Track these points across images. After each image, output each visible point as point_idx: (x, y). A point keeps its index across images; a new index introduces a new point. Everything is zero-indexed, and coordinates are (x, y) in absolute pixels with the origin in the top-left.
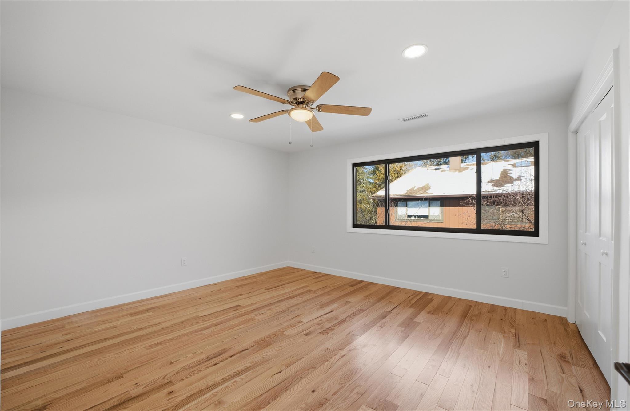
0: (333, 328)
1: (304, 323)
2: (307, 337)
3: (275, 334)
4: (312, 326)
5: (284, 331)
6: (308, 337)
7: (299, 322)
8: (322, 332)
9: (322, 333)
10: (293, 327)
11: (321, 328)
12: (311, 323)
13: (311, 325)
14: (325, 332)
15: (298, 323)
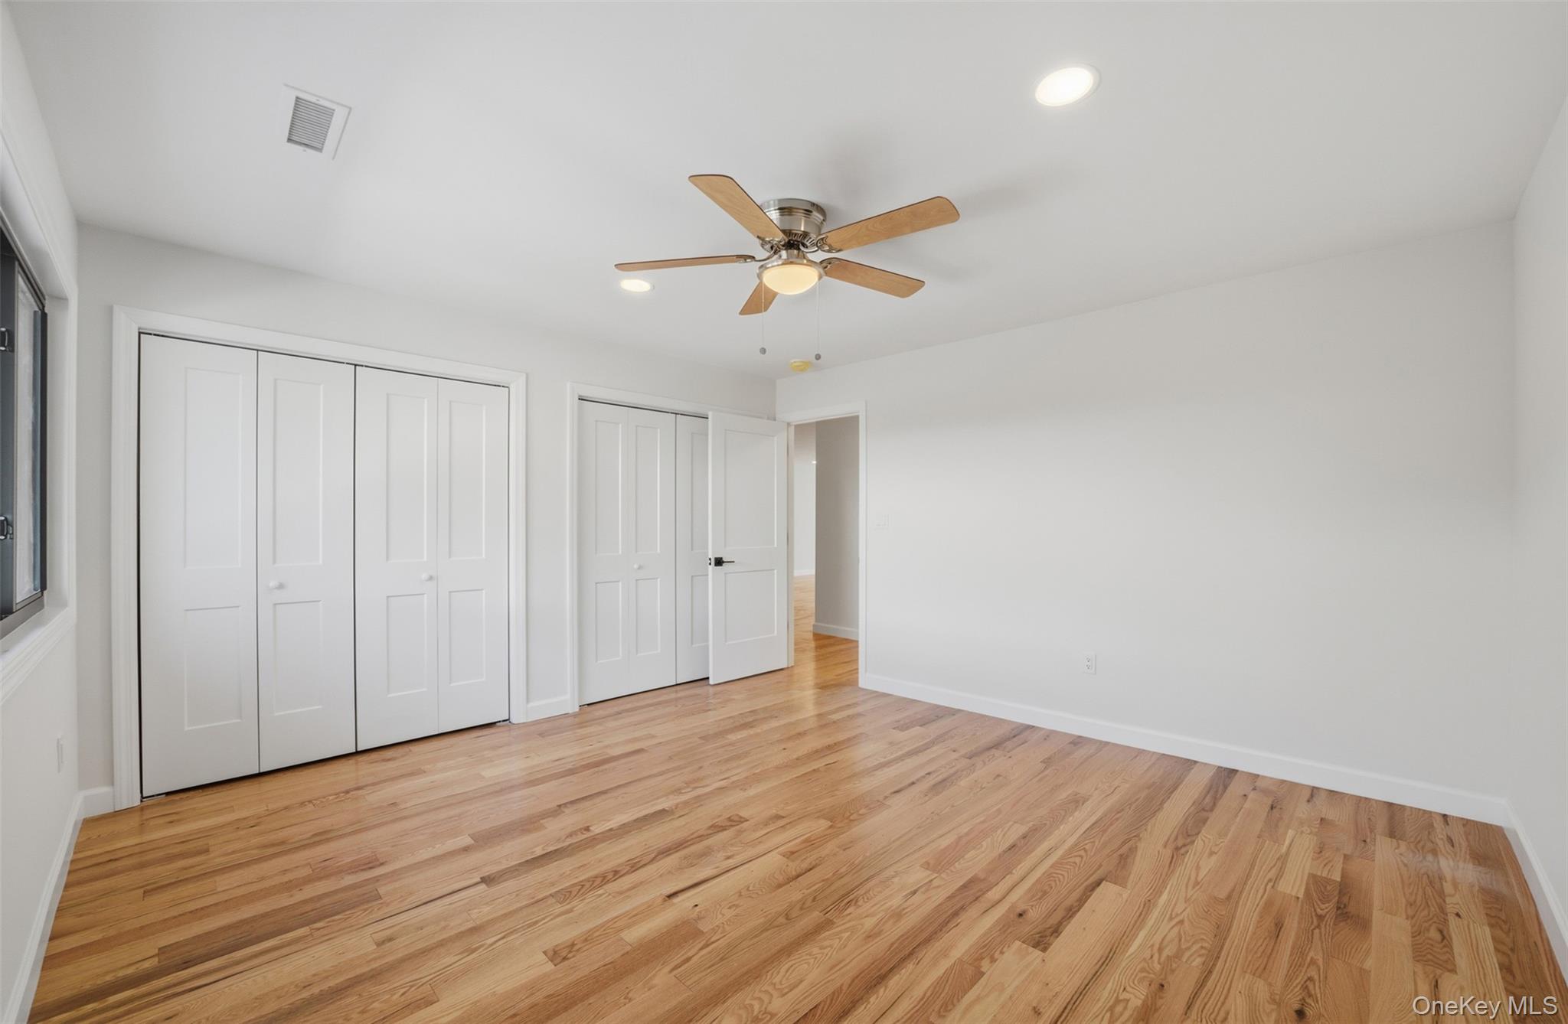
0: (710, 832)
1: (779, 849)
2: (778, 813)
3: (851, 820)
4: (759, 840)
5: (831, 827)
6: (774, 811)
7: (793, 853)
8: (742, 822)
9: (743, 820)
10: (810, 837)
11: (740, 832)
12: (761, 848)
13: (760, 842)
14: (735, 821)
15: (795, 852)
